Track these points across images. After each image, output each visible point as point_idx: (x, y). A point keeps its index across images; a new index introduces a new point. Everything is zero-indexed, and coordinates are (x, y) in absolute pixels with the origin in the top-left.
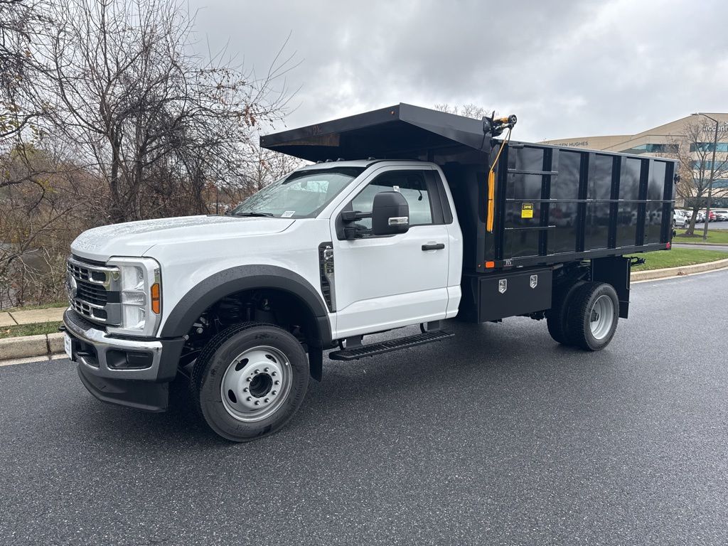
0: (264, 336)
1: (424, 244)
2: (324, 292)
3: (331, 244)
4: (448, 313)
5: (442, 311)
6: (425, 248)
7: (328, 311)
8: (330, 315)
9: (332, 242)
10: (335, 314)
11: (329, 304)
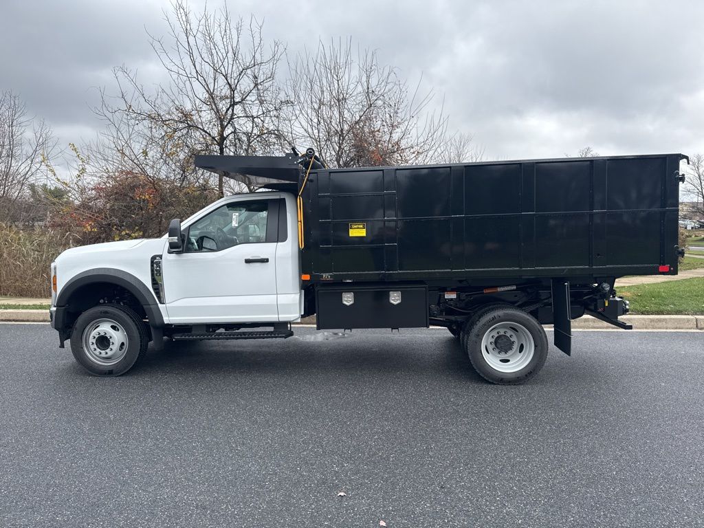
0: (106, 312)
1: (247, 258)
2: (154, 289)
3: (161, 257)
4: (280, 316)
5: (275, 314)
6: (248, 261)
7: (158, 302)
8: (160, 305)
9: (162, 255)
10: (164, 305)
11: (159, 298)
